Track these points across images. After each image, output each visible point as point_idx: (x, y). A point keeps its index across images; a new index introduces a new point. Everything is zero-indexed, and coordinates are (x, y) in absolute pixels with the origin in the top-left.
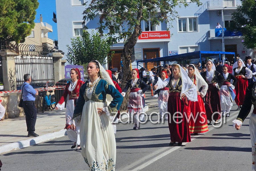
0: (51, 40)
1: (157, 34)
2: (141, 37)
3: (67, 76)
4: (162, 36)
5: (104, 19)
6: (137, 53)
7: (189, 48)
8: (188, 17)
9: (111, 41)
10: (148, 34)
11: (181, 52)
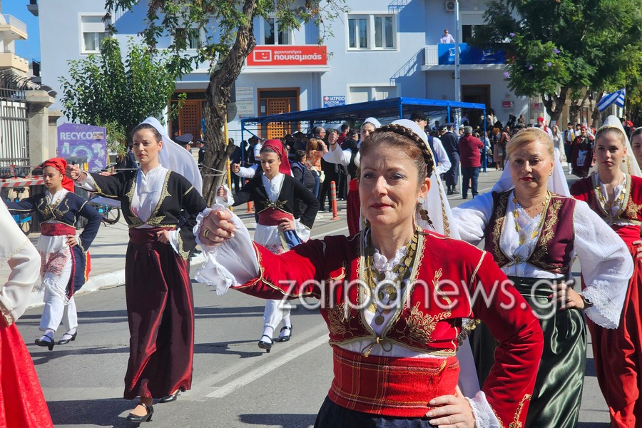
0: (22, 59)
1: (294, 54)
2: (255, 60)
3: (63, 151)
4: (306, 57)
5: (160, 9)
6: (244, 100)
7: (374, 90)
8: (371, 12)
9: (178, 66)
10: (270, 51)
11: (352, 99)
